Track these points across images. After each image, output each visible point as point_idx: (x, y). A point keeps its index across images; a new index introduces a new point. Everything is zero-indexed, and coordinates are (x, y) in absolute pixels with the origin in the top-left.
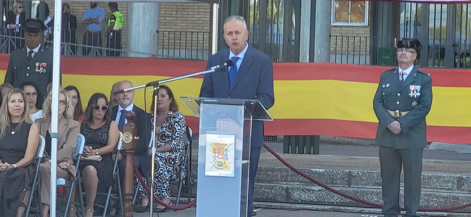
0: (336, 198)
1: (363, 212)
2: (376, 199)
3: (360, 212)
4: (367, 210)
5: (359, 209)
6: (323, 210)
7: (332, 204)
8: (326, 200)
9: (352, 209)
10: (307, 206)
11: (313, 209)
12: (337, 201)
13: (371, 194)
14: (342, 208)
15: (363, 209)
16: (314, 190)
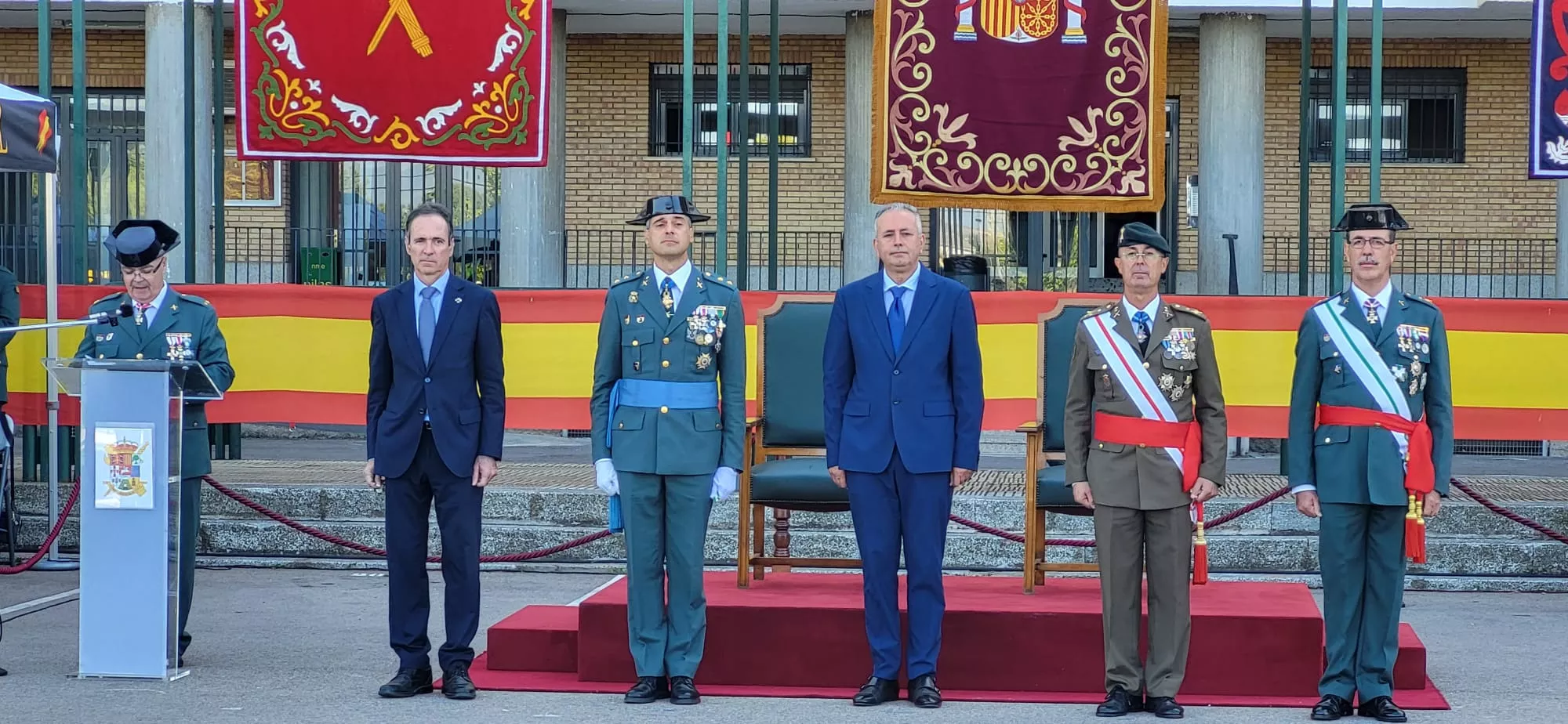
0: (300, 542)
1: (354, 567)
2: (376, 542)
3: (349, 568)
4: (362, 563)
5: (347, 562)
6: (277, 567)
7: (292, 554)
8: (281, 548)
9: (332, 562)
10: (245, 561)
11: (257, 565)
12: (302, 548)
13: (366, 532)
14: (314, 561)
15: (353, 561)
16: (257, 530)
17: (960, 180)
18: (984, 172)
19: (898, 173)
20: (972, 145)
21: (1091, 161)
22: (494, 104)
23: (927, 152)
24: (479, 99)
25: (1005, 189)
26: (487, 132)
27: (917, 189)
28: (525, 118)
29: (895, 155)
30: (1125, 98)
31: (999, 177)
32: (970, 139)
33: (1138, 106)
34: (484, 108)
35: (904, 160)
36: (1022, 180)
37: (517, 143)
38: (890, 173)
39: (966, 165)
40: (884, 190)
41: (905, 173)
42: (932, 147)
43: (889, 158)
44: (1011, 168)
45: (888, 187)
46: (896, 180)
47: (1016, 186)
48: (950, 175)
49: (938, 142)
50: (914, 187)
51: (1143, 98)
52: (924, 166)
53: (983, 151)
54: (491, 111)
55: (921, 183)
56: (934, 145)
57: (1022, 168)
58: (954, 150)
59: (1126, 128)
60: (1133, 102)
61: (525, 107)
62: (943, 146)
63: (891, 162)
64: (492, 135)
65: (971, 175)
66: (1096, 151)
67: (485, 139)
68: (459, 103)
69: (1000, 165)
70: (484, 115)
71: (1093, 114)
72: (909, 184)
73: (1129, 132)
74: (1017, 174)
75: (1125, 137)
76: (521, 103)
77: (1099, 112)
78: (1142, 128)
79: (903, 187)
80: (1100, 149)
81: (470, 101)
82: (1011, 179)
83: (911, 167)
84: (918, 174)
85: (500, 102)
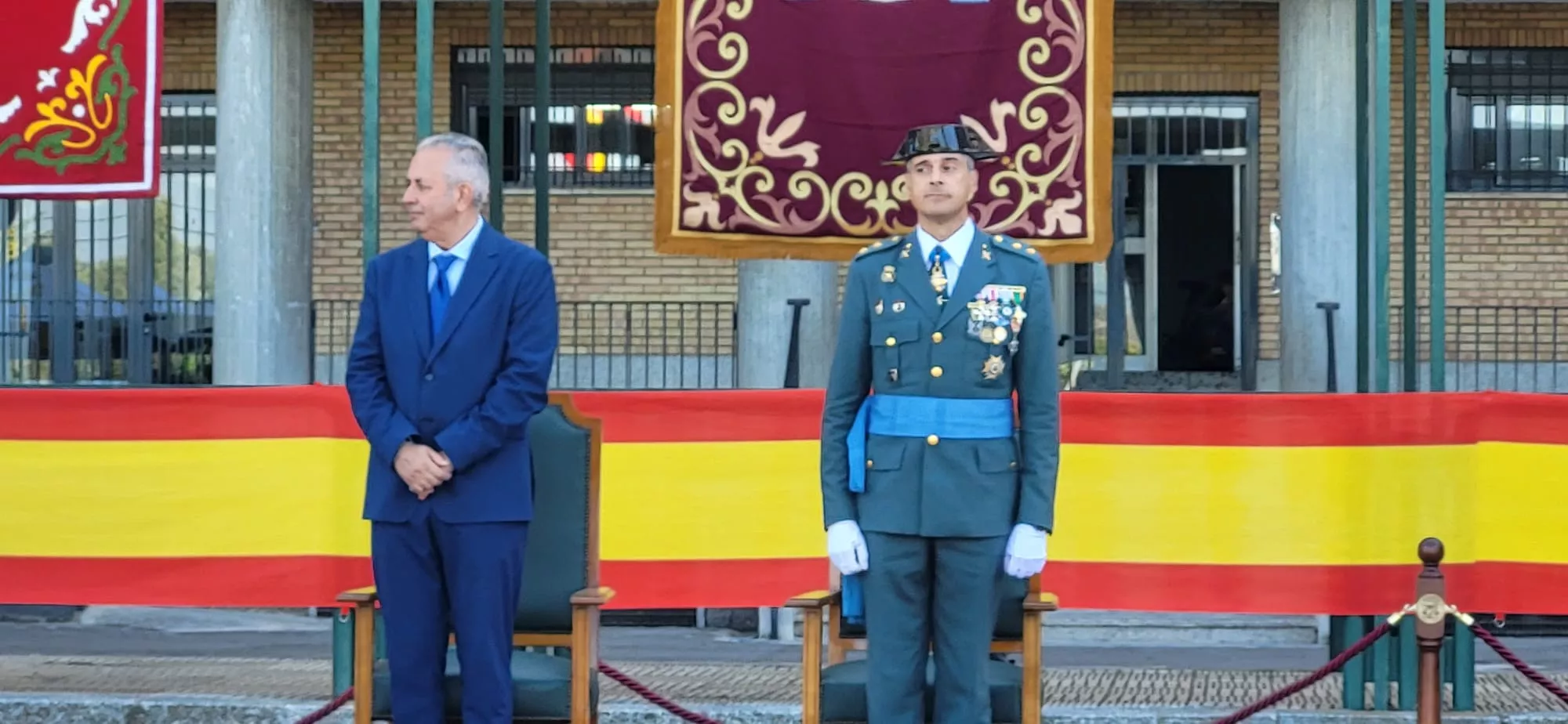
17: (793, 215)
18: (831, 202)
19: (696, 204)
20: (812, 160)
21: (999, 183)
22: (71, 103)
23: (742, 172)
24: (48, 95)
25: (864, 228)
26: (61, 145)
27: (726, 230)
28: (122, 122)
29: (693, 177)
30: (1049, 86)
31: (854, 210)
32: (809, 152)
33: (1070, 99)
34: (57, 111)
35: (706, 184)
36: (890, 215)
37: (111, 162)
38: (685, 204)
39: (802, 192)
40: (676, 232)
41: (708, 206)
42: (749, 165)
43: (683, 183)
44: (873, 196)
45: (683, 227)
46: (694, 216)
47: (881, 223)
48: (778, 207)
49: (758, 157)
50: (721, 226)
51: (1076, 85)
52: (737, 193)
53: (829, 170)
54: (67, 114)
55: (734, 220)
56: (752, 161)
57: (891, 196)
58: (783, 169)
59: (1051, 134)
60: (1061, 92)
61: (123, 107)
62: (767, 162)
63: (687, 189)
64: (69, 151)
65: (810, 207)
66: (1005, 168)
67: (55, 157)
68: (16, 103)
69: (856, 193)
70: (58, 120)
71: (1000, 111)
72: (714, 222)
73: (1056, 139)
74: (882, 205)
75: (1050, 147)
76: (115, 101)
77: (1008, 108)
78: (1075, 134)
79: (704, 227)
80: (1012, 166)
81: (33, 99)
82: (873, 214)
83: (716, 196)
84: (728, 206)
85: (82, 100)
